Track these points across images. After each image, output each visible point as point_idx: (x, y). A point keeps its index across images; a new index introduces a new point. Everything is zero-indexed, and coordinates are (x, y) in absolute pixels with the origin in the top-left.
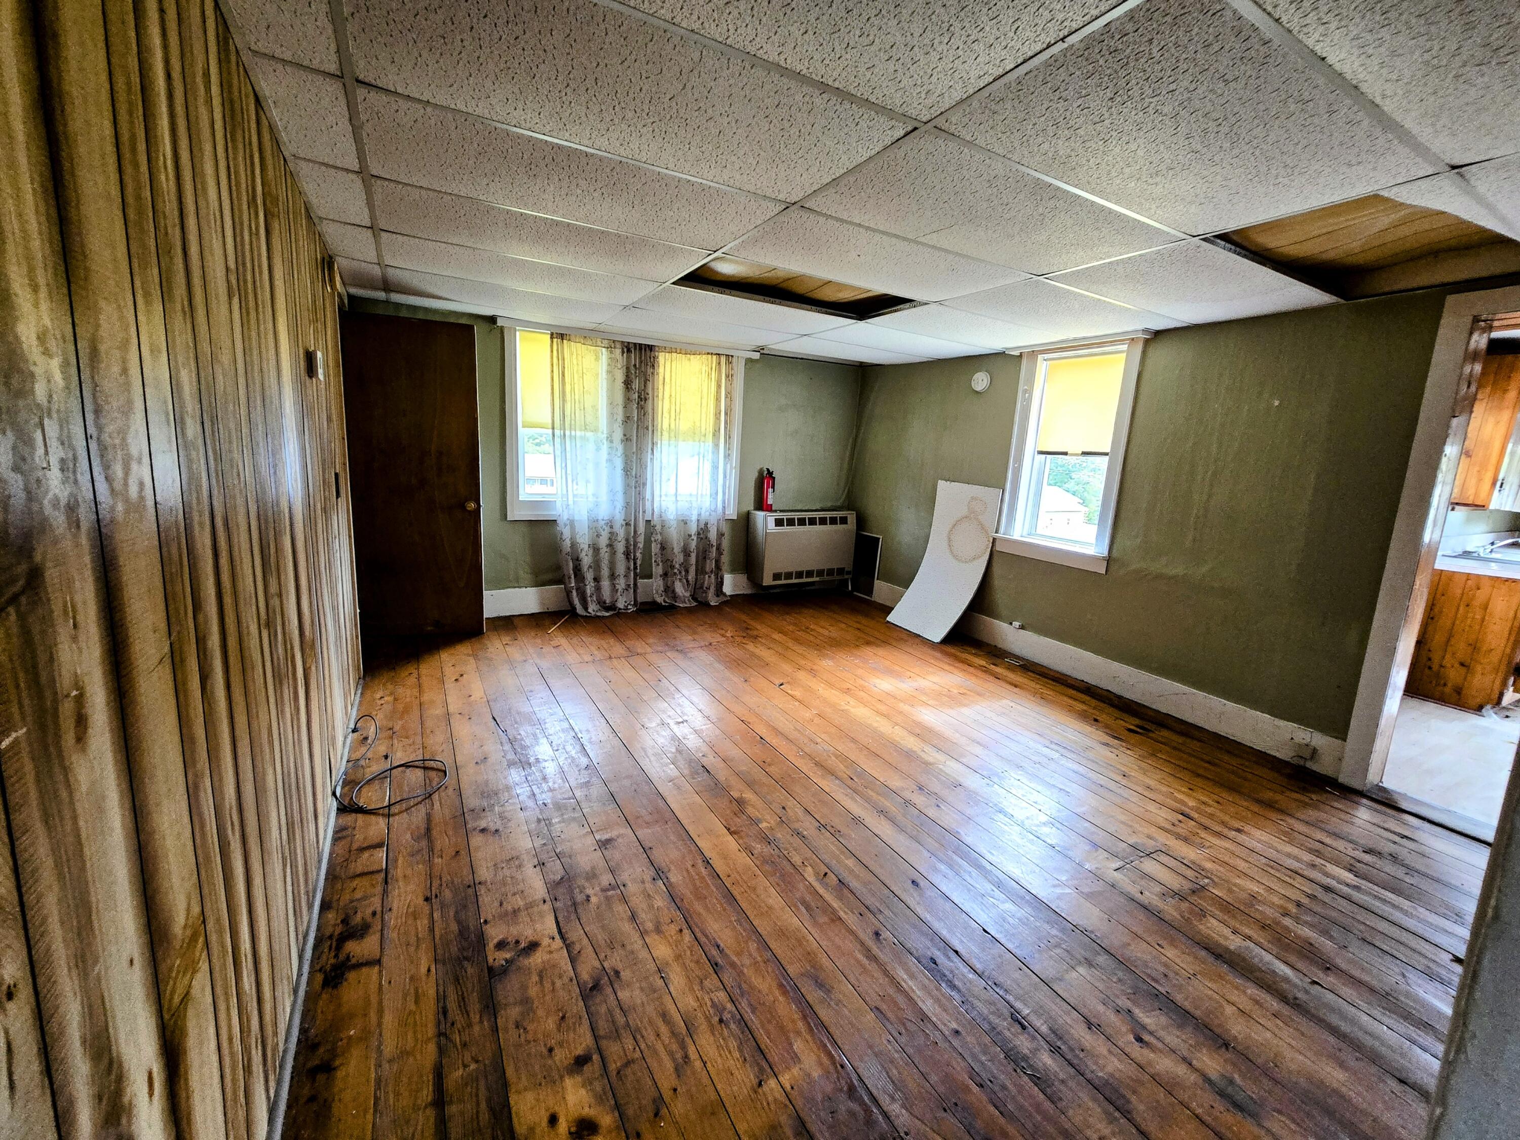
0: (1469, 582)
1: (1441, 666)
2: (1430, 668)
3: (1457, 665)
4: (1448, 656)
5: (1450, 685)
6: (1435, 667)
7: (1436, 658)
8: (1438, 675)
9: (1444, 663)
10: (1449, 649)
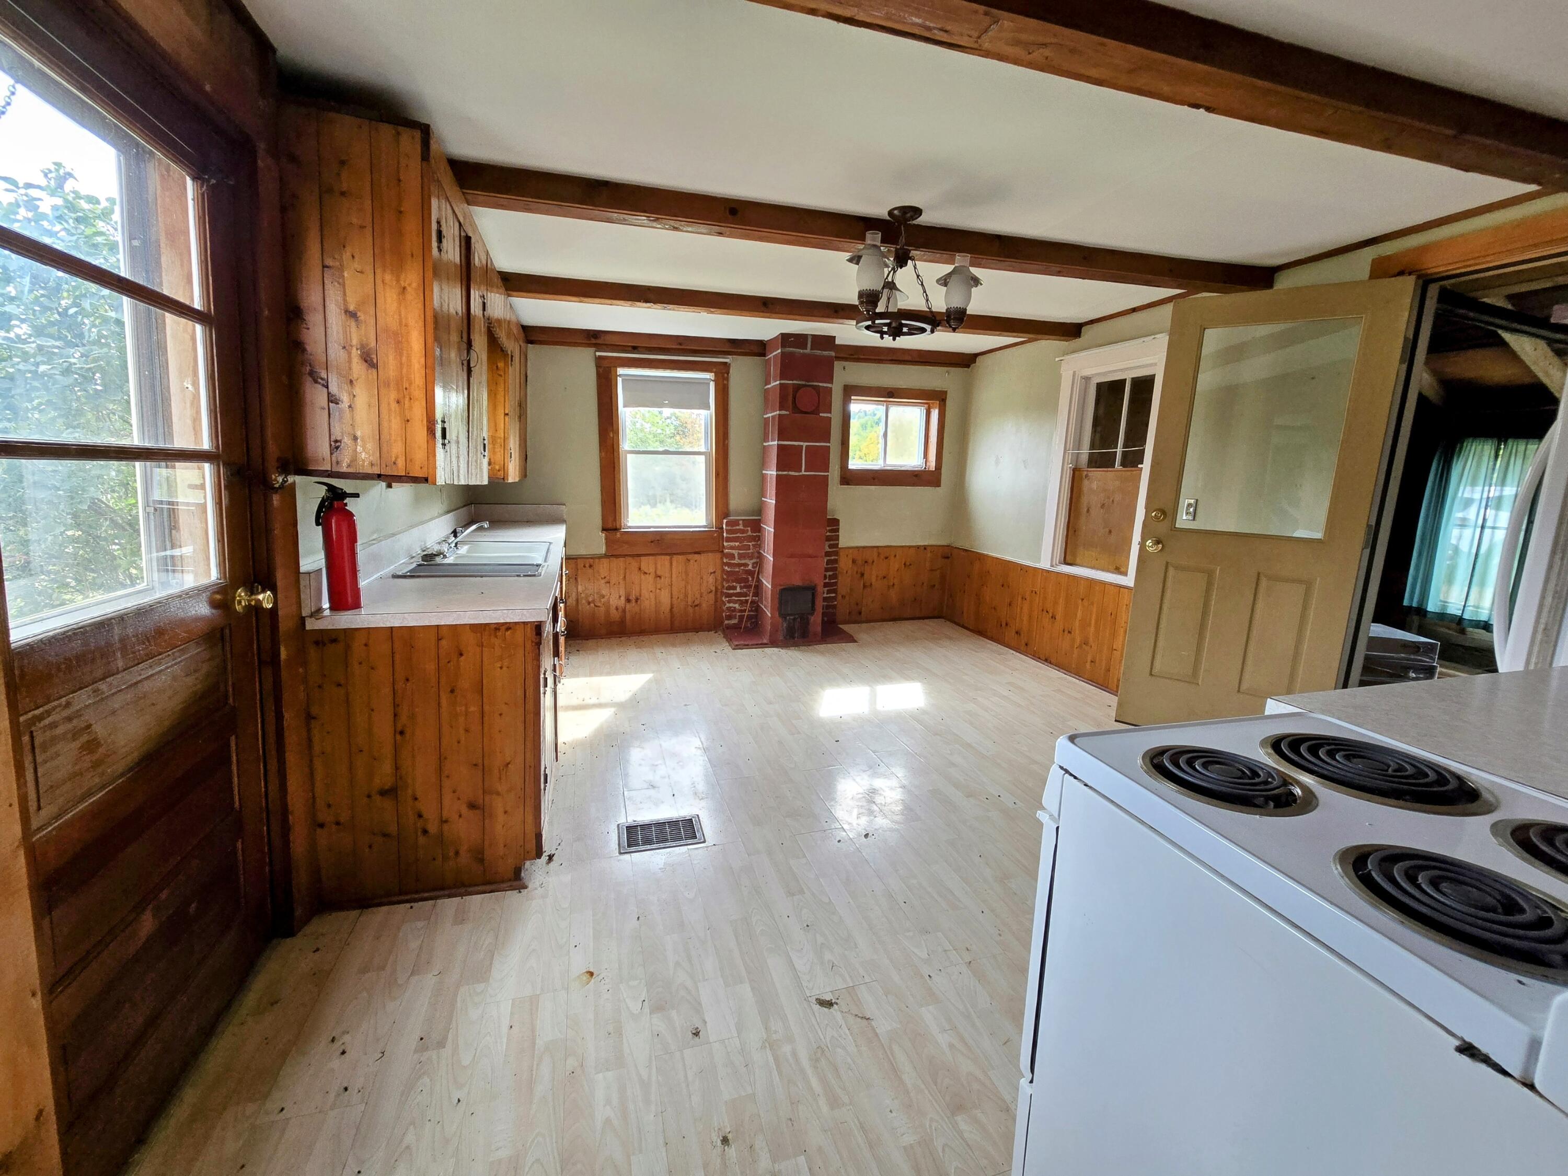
0: (444, 643)
1: (444, 821)
2: (425, 832)
3: (464, 810)
4: (447, 801)
5: (463, 849)
6: (433, 828)
7: (430, 813)
8: (440, 839)
9: (445, 814)
10: (446, 783)
